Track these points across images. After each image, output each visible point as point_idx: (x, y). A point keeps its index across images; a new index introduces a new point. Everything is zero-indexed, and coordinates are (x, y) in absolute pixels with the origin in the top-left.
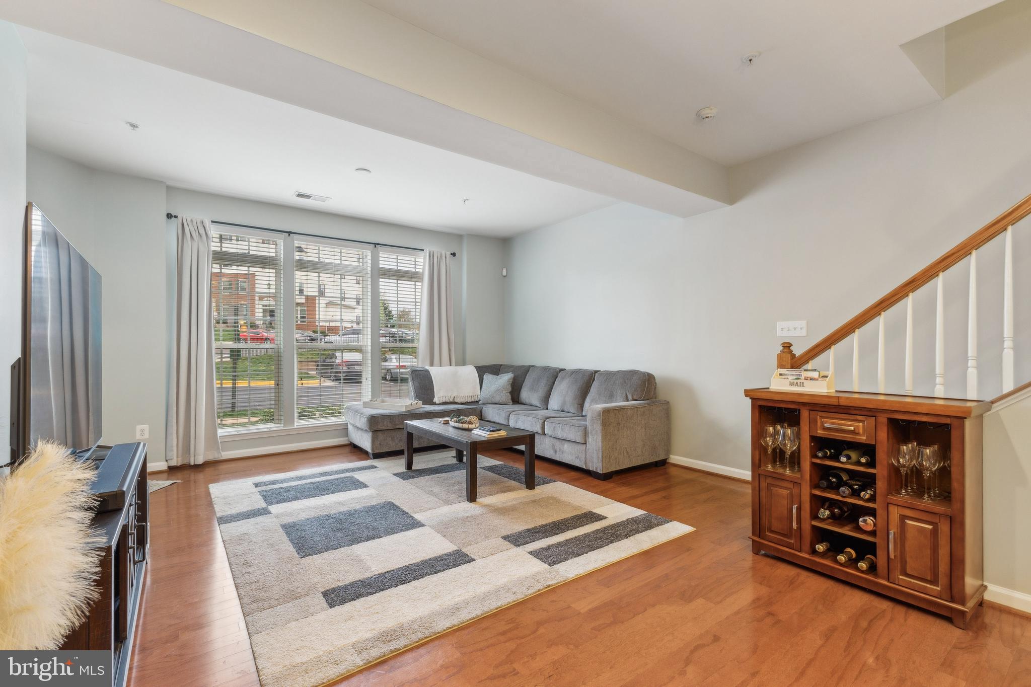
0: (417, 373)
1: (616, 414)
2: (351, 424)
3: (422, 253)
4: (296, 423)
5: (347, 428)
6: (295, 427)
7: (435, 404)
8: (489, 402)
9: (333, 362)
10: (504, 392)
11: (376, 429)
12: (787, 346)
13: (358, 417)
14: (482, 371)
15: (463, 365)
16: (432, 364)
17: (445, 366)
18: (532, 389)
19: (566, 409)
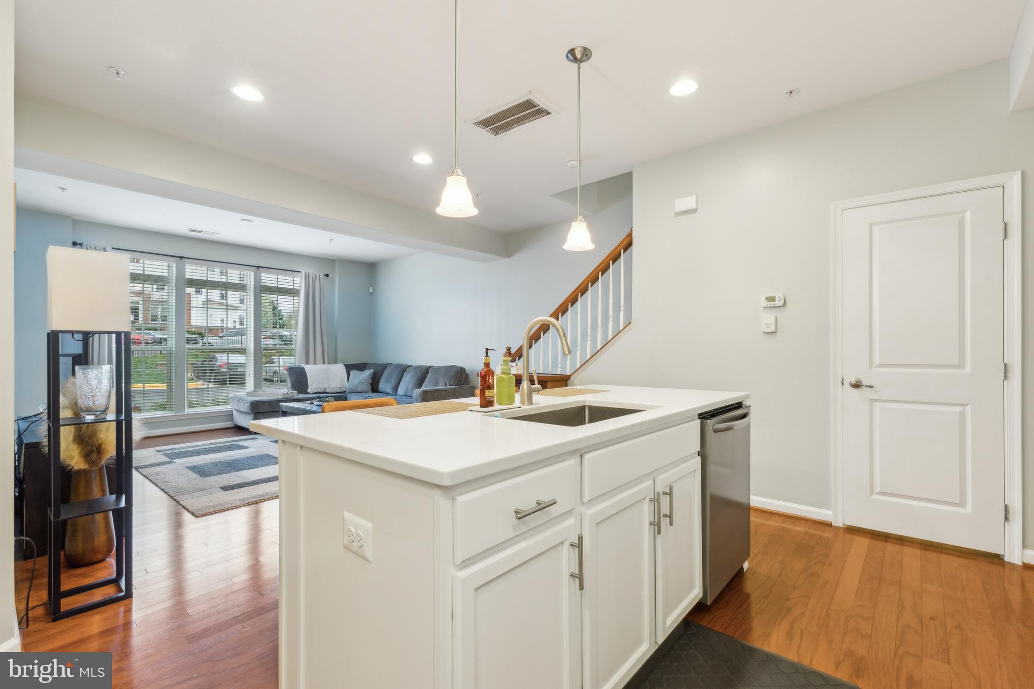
0: (294, 369)
1: (432, 394)
2: (236, 410)
3: (299, 274)
4: (186, 411)
5: (232, 415)
6: (186, 413)
7: (309, 393)
8: (354, 391)
9: (214, 364)
10: (366, 383)
11: (257, 411)
12: (509, 349)
13: (242, 403)
14: (349, 368)
15: (336, 364)
16: (307, 363)
17: (318, 364)
18: (387, 381)
19: (408, 395)
